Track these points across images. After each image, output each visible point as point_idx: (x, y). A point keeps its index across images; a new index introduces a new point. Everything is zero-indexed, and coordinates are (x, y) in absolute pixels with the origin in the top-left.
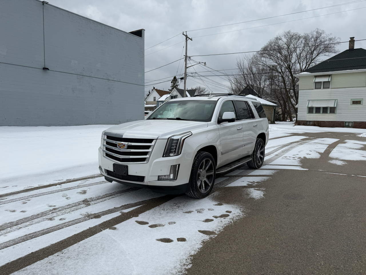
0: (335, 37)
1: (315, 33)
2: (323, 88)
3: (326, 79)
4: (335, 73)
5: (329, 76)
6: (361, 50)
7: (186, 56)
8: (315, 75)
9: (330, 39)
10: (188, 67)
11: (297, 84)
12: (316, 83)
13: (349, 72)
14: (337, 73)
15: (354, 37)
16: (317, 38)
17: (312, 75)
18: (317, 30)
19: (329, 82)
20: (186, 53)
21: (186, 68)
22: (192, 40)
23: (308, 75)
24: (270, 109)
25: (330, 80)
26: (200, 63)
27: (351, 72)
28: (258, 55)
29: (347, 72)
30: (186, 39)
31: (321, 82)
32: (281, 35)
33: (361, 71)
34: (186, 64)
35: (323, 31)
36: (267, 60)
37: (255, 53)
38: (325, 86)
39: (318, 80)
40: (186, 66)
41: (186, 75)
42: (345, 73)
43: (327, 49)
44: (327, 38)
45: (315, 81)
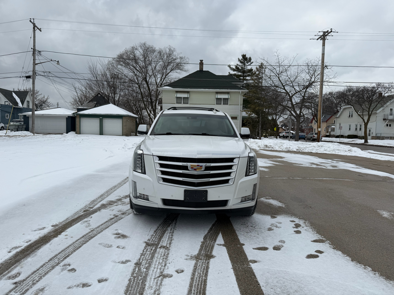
0: (185, 57)
1: (168, 50)
2: (183, 103)
3: (185, 95)
4: (193, 91)
5: (188, 92)
6: (208, 72)
7: (34, 50)
8: (176, 90)
9: (181, 58)
10: (37, 64)
11: (160, 97)
12: (177, 98)
13: (203, 91)
14: (194, 91)
15: (203, 60)
16: (170, 55)
17: (174, 90)
18: (169, 47)
19: (188, 98)
20: (34, 46)
21: (35, 64)
22: (41, 31)
23: (170, 90)
24: (133, 120)
25: (189, 97)
26: (52, 61)
27: (205, 91)
28: (113, 62)
29: (202, 91)
30: (34, 28)
31: (181, 98)
32: (137, 45)
33: (212, 91)
34: (34, 60)
35: (174, 49)
36: (124, 68)
37: (110, 59)
38: (184, 101)
39: (179, 95)
40: (34, 62)
41: (36, 73)
42: (200, 91)
43: (179, 66)
44: (178, 56)
45: (177, 96)
